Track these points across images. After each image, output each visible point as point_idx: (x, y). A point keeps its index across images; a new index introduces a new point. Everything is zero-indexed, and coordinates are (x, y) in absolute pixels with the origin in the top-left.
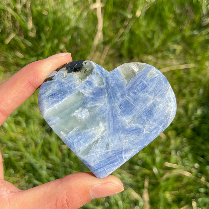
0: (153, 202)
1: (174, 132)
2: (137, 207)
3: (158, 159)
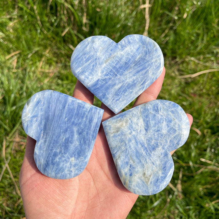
1: (209, 131)
2: (171, 196)
3: (193, 154)
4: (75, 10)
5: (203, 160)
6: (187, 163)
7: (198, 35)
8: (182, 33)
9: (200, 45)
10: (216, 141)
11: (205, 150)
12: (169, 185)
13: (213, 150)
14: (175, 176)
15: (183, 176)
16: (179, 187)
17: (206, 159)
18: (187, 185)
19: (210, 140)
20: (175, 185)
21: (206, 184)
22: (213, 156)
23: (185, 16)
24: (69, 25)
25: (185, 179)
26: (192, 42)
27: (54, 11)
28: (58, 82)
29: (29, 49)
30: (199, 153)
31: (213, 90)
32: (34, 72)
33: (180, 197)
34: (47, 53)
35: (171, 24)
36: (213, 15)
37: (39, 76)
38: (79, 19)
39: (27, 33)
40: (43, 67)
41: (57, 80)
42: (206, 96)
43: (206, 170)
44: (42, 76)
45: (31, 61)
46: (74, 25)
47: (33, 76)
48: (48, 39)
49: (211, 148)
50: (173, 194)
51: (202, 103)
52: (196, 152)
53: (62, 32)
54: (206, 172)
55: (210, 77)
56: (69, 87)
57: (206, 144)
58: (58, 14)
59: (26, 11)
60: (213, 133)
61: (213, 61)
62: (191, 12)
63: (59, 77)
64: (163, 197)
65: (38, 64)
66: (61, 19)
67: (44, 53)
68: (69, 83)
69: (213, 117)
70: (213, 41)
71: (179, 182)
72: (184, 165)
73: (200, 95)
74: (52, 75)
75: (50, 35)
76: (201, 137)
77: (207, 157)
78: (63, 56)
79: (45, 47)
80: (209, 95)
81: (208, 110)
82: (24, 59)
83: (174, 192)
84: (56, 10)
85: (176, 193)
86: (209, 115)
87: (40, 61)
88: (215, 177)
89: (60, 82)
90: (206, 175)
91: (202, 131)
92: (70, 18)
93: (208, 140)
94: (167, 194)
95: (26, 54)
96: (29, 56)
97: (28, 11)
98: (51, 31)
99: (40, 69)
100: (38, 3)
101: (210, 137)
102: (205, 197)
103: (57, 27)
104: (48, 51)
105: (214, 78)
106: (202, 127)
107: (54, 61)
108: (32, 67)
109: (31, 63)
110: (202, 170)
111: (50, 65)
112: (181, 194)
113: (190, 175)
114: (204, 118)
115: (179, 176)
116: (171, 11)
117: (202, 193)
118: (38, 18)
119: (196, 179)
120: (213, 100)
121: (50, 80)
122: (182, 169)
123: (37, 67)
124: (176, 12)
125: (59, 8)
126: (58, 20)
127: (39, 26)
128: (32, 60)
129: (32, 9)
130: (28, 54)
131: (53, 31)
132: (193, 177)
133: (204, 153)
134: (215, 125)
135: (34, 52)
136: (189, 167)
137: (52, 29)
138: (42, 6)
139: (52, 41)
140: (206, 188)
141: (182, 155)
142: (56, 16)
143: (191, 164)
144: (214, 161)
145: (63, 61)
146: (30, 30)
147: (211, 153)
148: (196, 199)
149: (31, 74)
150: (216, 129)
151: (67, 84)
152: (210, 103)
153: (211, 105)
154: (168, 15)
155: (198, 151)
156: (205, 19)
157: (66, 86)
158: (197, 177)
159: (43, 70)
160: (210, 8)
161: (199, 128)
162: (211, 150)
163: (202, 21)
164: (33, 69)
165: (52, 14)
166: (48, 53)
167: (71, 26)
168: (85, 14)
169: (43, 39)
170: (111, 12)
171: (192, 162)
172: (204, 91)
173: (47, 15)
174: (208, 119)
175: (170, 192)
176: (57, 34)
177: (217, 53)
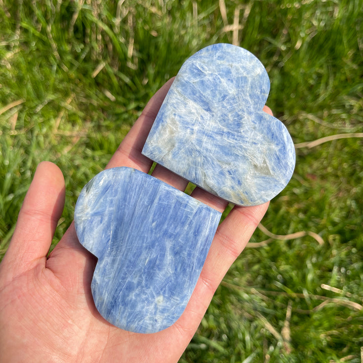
1: (338, 237)
2: (272, 348)
3: (310, 277)
4: (115, 35)
5: (326, 287)
6: (300, 292)
7: (320, 76)
8: (293, 73)
9: (324, 94)
10: (349, 254)
11: (330, 270)
12: (270, 328)
13: (343, 270)
14: (279, 313)
15: (293, 313)
16: (287, 332)
17: (331, 286)
18: (298, 329)
19: (338, 253)
20: (279, 329)
22: (343, 280)
23: (298, 45)
24: (105, 58)
25: (296, 318)
26: (311, 88)
27: (80, 35)
28: (85, 153)
29: (39, 97)
30: (319, 274)
31: (344, 168)
32: (46, 136)
33: (286, 349)
34: (69, 104)
35: (275, 59)
36: (345, 44)
37: (55, 142)
38: (122, 50)
39: (35, 69)
40: (62, 127)
41: (85, 150)
42: (332, 179)
43: (331, 305)
44: (59, 143)
45: (41, 117)
46: (113, 58)
47: (44, 143)
48: (70, 80)
49: (340, 267)
50: (275, 346)
51: (326, 190)
52: (315, 273)
53: (94, 69)
54: (331, 308)
55: (339, 146)
56: (104, 160)
57: (332, 260)
58: (88, 40)
59: (34, 35)
60: (344, 241)
61: (344, 120)
62: (308, 39)
63: (88, 145)
64: (259, 350)
65: (53, 122)
66: (92, 48)
67: (63, 104)
68: (104, 155)
69: (344, 213)
70: (345, 87)
71: (286, 323)
72: (294, 295)
73: (323, 177)
74: (76, 140)
75: (73, 74)
76: (323, 247)
77: (333, 281)
78: (94, 109)
79: (66, 94)
80: (337, 176)
81: (335, 203)
82: (31, 114)
83: (277, 341)
84: (84, 34)
85: (280, 343)
86: (337, 211)
87: (56, 117)
88: (346, 316)
89: (89, 152)
90: (330, 313)
91: (325, 238)
92: (106, 46)
93: (334, 252)
94: (265, 344)
95: (33, 105)
96: (39, 109)
97: (38, 34)
98: (75, 69)
99: (55, 131)
100: (54, 22)
101: (338, 248)
102: (328, 350)
103: (85, 60)
104: (69, 100)
105: (346, 149)
106: (324, 232)
107: (80, 117)
108: (43, 128)
109: (41, 120)
110: (325, 304)
111: (74, 124)
112: (288, 345)
113: (304, 312)
114: (329, 215)
115: (285, 315)
116: (275, 36)
117: (324, 343)
118: (54, 45)
119: (315, 320)
120: (344, 186)
121: (73, 148)
122: (291, 302)
123: (51, 127)
124: (283, 39)
125: (88, 31)
126: (87, 50)
127: (55, 59)
128: (42, 116)
129: (43, 31)
130: (37, 106)
131: (78, 68)
132: (309, 316)
133: (328, 274)
134: (347, 228)
135: (46, 101)
136: (302, 300)
137: (77, 64)
138: (60, 26)
139: (76, 85)
140: (331, 335)
141: (291, 278)
142: (84, 43)
143: (306, 294)
144: (345, 288)
145: (96, 117)
146: (41, 66)
147: (340, 276)
148: (313, 353)
149: (42, 139)
150: (348, 235)
151: (101, 157)
152: (340, 190)
153: (341, 194)
154: (270, 43)
155: (318, 272)
156: (332, 50)
157: (100, 160)
158: (315, 316)
159: (61, 133)
160: (339, 32)
161: (321, 233)
162: (339, 271)
163: (327, 53)
164: (45, 130)
165: (77, 39)
166: (71, 104)
167: (109, 60)
168: (132, 41)
169: (61, 81)
170: (176, 37)
171: (308, 290)
172: (330, 170)
173: (69, 42)
174: (336, 216)
175: (270, 340)
176: (85, 73)
177: (352, 107)
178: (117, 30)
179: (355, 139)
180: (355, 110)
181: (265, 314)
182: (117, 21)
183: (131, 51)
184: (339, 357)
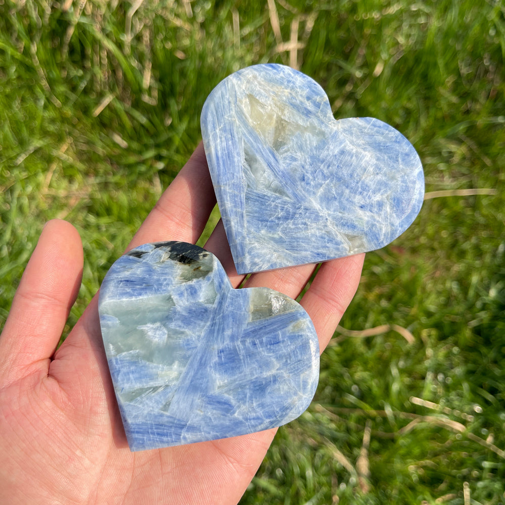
0: (377, 479)
1: (434, 332)
2: (343, 486)
3: (395, 387)
4: (125, 56)
5: (417, 401)
6: (380, 408)
7: (408, 113)
8: (372, 109)
9: (414, 137)
10: (449, 355)
11: (423, 378)
12: (341, 459)
13: (440, 377)
14: (354, 438)
15: (373, 438)
16: (364, 464)
17: (424, 399)
18: (380, 459)
19: (433, 354)
20: (354, 461)
21: (423, 456)
22: (441, 391)
23: (378, 69)
24: (112, 90)
25: (376, 445)
27: (77, 57)
28: (87, 221)
29: (22, 143)
30: (408, 383)
31: (442, 237)
32: (32, 198)
33: (362, 487)
34: (64, 152)
35: (348, 88)
36: (441, 69)
37: (44, 206)
38: (136, 79)
39: (16, 104)
40: (55, 184)
41: (86, 216)
42: (427, 253)
43: (423, 425)
44: (50, 207)
45: (25, 171)
46: (124, 89)
47: (30, 207)
49: (436, 372)
50: (347, 482)
51: (417, 267)
52: (402, 382)
53: (97, 103)
54: (422, 430)
55: (435, 207)
56: (113, 230)
57: (427, 363)
58: (88, 64)
59: (13, 57)
60: (442, 338)
61: (442, 171)
62: (393, 61)
63: (90, 209)
64: (325, 489)
65: (41, 178)
66: (93, 76)
67: (55, 153)
68: (112, 223)
69: (442, 299)
70: (442, 127)
71: (364, 452)
72: (373, 412)
73: (414, 251)
74: (73, 202)
75: (69, 112)
76: (414, 347)
77: (426, 393)
78: (99, 159)
79: (59, 138)
80: (433, 249)
81: (429, 286)
82: (10, 167)
83: (350, 475)
84: (84, 56)
85: (353, 479)
86: (433, 297)
87: (45, 170)
88: (443, 439)
89: (92, 219)
90: (422, 435)
91: (416, 334)
92: (114, 72)
93: (429, 352)
94: (334, 480)
95: (12, 154)
96: (21, 160)
97: (18, 55)
98: (71, 104)
99: (45, 190)
100: (41, 40)
101: (434, 346)
102: (420, 488)
103: (86, 92)
104: (65, 147)
105: (445, 212)
106: (415, 324)
107: (79, 171)
108: (27, 186)
109: (24, 175)
110: (414, 424)
111: (71, 180)
112: (365, 481)
113: (388, 435)
114: (421, 302)
115: (361, 440)
116: (347, 57)
117: (415, 478)
118: (42, 72)
119: (401, 447)
120: (442, 262)
121: (70, 214)
122: (370, 423)
123: (38, 186)
124: (359, 61)
125: (89, 51)
126: (88, 77)
127: (43, 90)
128: (26, 169)
129: (26, 52)
130: (18, 155)
131: (75, 103)
132: (393, 440)
133: (420, 383)
134: (447, 320)
135: (31, 149)
136: (385, 419)
137: (73, 97)
138: (49, 45)
139: (74, 126)
140: (424, 467)
141: (370, 389)
142: (84, 68)
143: (388, 411)
144: (442, 401)
145: (101, 171)
146: (23, 100)
147: (437, 385)
148: (401, 492)
149: (25, 201)
150: (447, 330)
151: (109, 226)
152: (436, 267)
153: (438, 274)
154: (340, 68)
155: (407, 380)
156: (425, 77)
157: (107, 231)
158: (401, 441)
159: (53, 192)
160: (432, 51)
161: (410, 327)
162: (436, 377)
163: (418, 79)
164: (30, 189)
165: (74, 62)
166: (66, 152)
167: (118, 91)
168: (148, 65)
169: (53, 121)
170: (210, 60)
171: (392, 406)
172: (423, 240)
173: (62, 67)
174: (432, 303)
175: (341, 476)
176: (86, 110)
177: (451, 154)
178: (127, 50)
179: (457, 198)
180: (456, 159)
181: (334, 440)
182: (127, 38)
183: (147, 80)
184: (435, 497)
